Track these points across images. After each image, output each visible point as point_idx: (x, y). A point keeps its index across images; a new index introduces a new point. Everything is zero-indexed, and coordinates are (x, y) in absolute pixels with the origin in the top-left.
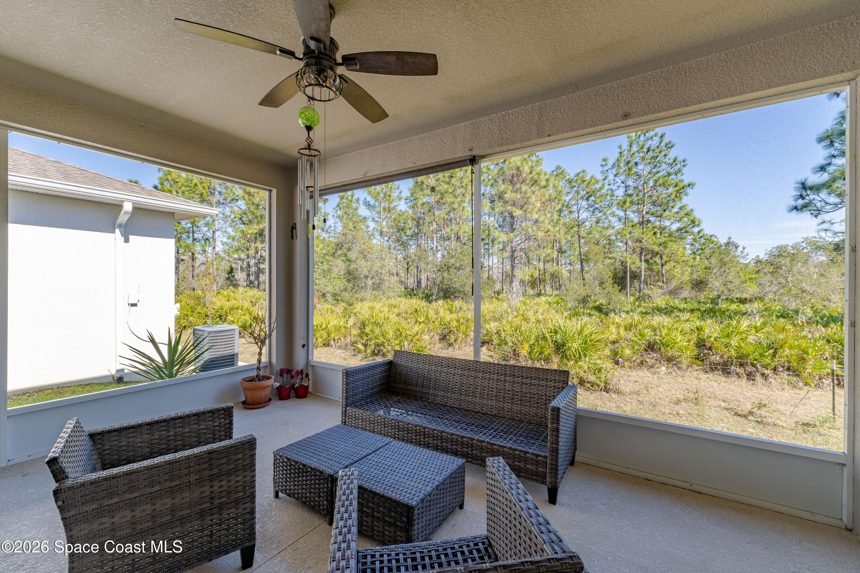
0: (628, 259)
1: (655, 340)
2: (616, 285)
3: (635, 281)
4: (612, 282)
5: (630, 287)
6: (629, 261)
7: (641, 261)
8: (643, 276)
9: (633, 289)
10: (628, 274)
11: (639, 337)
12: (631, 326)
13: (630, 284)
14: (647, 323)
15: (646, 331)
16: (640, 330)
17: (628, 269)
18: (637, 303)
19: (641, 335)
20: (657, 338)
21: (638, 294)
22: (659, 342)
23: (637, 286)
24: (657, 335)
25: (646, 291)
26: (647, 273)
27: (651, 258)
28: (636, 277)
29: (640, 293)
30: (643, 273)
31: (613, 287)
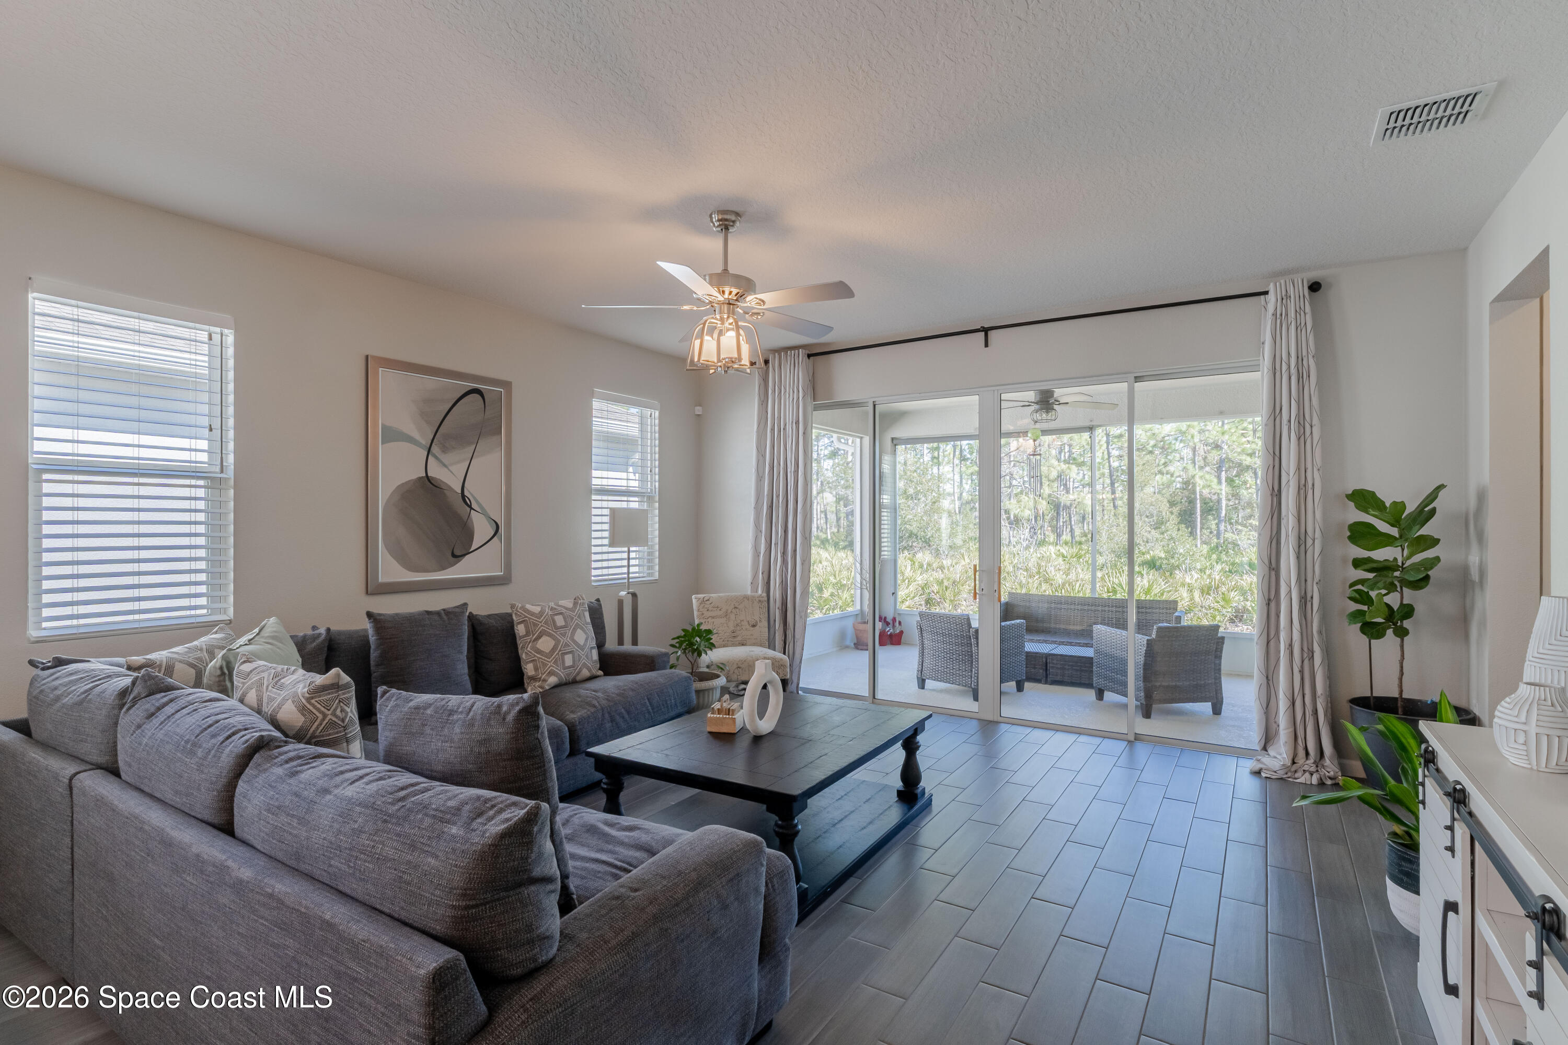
0: (1197, 480)
1: (1244, 607)
2: (1183, 526)
3: (1210, 517)
4: (1176, 520)
5: (1202, 528)
6: (1199, 482)
7: (1220, 482)
8: (1224, 508)
9: (1206, 532)
10: (1198, 505)
11: (1222, 603)
12: (1209, 588)
13: (1202, 524)
14: (1233, 583)
15: (1232, 594)
16: (1223, 594)
17: (1198, 497)
18: (1214, 556)
19: (1224, 599)
20: (1248, 603)
21: (1215, 540)
22: (1250, 608)
23: (1214, 527)
24: (1247, 601)
25: (1229, 535)
26: (1231, 503)
27: (1238, 475)
28: (1210, 510)
29: (1218, 538)
30: (1224, 503)
31: (1179, 530)
